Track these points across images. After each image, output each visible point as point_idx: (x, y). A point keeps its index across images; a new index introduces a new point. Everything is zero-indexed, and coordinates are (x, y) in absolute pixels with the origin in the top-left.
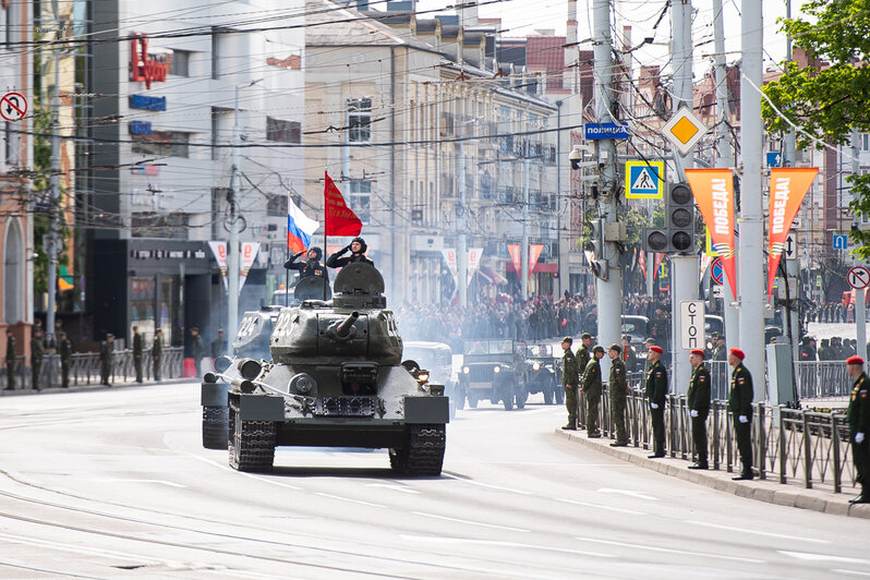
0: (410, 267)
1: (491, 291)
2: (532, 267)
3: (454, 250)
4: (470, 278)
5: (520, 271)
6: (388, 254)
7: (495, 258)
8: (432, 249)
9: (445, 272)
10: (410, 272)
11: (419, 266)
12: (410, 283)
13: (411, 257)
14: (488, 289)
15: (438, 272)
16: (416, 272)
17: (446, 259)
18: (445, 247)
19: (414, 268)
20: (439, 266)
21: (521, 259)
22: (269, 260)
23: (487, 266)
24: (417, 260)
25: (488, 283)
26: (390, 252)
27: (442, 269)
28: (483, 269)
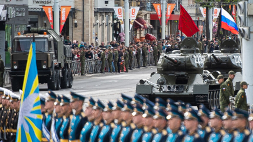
0: (94, 18)
1: (142, 32)
2: (168, 18)
3: (121, 8)
4: (131, 25)
5: (161, 19)
6: (80, 11)
7: (144, 12)
8: (107, 7)
9: (115, 21)
10: (93, 22)
11: (100, 18)
12: (94, 29)
13: (95, 12)
14: (140, 31)
15: (111, 21)
16: (98, 21)
17: (116, 13)
18: (115, 6)
19: (97, 19)
20: (111, 18)
21: (161, 13)
22: (7, 15)
23: (140, 17)
24: (98, 14)
25: (140, 27)
26: (81, 9)
27: (113, 19)
28: (138, 19)
